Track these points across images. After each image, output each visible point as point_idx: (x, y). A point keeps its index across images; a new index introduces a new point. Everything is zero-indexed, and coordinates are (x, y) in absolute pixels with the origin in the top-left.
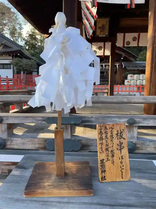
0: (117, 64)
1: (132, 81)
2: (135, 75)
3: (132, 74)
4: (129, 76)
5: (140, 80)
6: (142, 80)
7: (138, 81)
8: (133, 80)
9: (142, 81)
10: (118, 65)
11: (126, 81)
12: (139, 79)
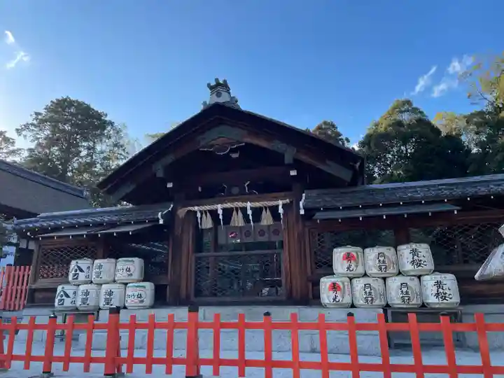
0: (280, 203)
1: (359, 284)
2: (367, 250)
3: (354, 244)
4: (339, 254)
5: (406, 280)
6: (419, 277)
7: (395, 283)
8: (365, 275)
9: (413, 283)
10: (284, 206)
11: (326, 282)
12: (400, 273)
